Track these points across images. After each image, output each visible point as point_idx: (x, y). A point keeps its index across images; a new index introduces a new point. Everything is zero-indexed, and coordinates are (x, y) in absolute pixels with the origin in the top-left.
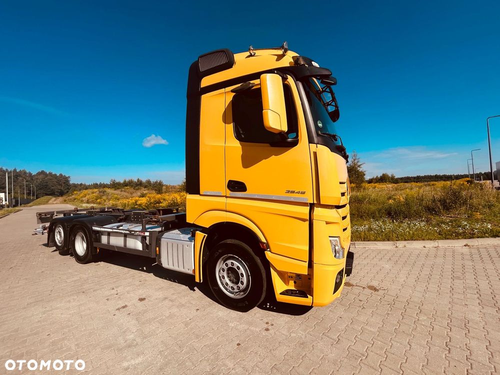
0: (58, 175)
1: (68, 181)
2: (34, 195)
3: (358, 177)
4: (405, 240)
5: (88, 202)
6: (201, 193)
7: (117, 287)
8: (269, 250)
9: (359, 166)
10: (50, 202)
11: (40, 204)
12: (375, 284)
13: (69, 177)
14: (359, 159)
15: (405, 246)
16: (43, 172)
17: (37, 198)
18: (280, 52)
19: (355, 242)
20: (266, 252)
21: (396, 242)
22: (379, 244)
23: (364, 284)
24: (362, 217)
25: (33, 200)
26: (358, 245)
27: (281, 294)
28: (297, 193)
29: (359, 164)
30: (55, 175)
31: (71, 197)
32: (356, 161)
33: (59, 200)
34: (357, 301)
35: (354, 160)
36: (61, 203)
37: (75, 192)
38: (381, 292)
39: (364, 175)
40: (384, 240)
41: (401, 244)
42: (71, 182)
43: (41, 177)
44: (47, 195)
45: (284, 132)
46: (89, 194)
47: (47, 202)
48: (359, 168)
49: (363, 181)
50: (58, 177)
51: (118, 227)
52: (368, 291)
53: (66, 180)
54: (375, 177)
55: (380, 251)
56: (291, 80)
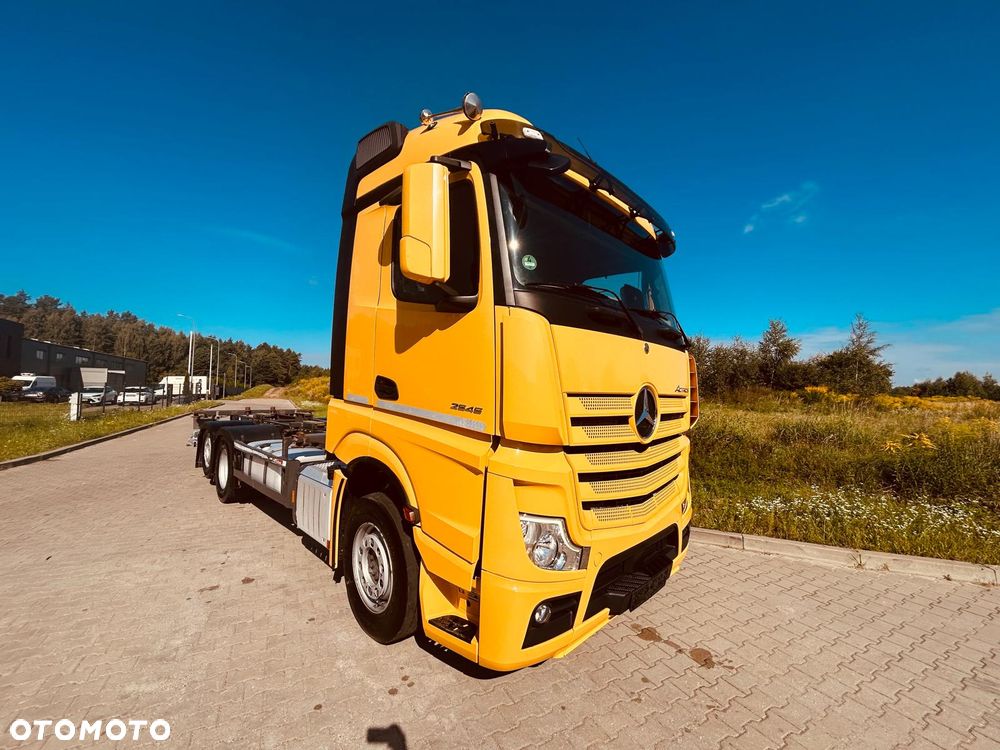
0: (285, 351)
1: (298, 361)
2: (248, 383)
3: (867, 379)
4: (894, 551)
5: (312, 400)
6: (345, 398)
7: (233, 551)
8: (419, 524)
9: (872, 352)
10: (267, 394)
11: (252, 396)
12: (717, 648)
13: (300, 354)
14: (873, 334)
15: (886, 568)
16: (265, 346)
17: (253, 386)
18: (462, 117)
19: (746, 536)
20: (414, 527)
21: (861, 551)
22: (808, 551)
23: (689, 642)
24: (807, 476)
25: (247, 389)
26: (752, 545)
27: (430, 622)
28: (470, 409)
29: (872, 346)
30: (281, 350)
31: (294, 389)
32: (864, 340)
33: (278, 392)
34: (638, 677)
35: (860, 337)
36: (281, 397)
37: (302, 381)
38: (716, 672)
39: (890, 374)
40: (828, 542)
41: (874, 560)
42: (302, 364)
43: (261, 353)
44: (267, 382)
45: (441, 281)
46: (318, 385)
47: (261, 395)
48: (871, 357)
49: (884, 388)
50: (284, 354)
51: (262, 446)
52: (686, 660)
53: (295, 358)
54: (933, 381)
55: (801, 569)
56: (475, 173)
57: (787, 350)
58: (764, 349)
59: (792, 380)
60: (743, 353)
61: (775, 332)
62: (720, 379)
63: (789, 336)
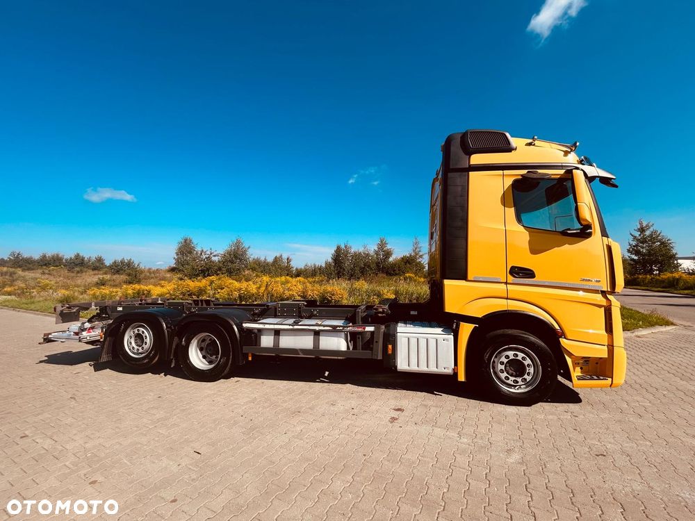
6: (469, 278)
8: (563, 337)
18: (565, 149)
27: (578, 380)
57: (388, 254)
58: (377, 253)
59: (394, 271)
60: (368, 255)
61: (382, 245)
62: (357, 270)
63: (389, 247)
